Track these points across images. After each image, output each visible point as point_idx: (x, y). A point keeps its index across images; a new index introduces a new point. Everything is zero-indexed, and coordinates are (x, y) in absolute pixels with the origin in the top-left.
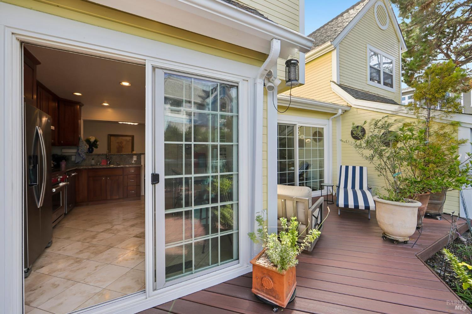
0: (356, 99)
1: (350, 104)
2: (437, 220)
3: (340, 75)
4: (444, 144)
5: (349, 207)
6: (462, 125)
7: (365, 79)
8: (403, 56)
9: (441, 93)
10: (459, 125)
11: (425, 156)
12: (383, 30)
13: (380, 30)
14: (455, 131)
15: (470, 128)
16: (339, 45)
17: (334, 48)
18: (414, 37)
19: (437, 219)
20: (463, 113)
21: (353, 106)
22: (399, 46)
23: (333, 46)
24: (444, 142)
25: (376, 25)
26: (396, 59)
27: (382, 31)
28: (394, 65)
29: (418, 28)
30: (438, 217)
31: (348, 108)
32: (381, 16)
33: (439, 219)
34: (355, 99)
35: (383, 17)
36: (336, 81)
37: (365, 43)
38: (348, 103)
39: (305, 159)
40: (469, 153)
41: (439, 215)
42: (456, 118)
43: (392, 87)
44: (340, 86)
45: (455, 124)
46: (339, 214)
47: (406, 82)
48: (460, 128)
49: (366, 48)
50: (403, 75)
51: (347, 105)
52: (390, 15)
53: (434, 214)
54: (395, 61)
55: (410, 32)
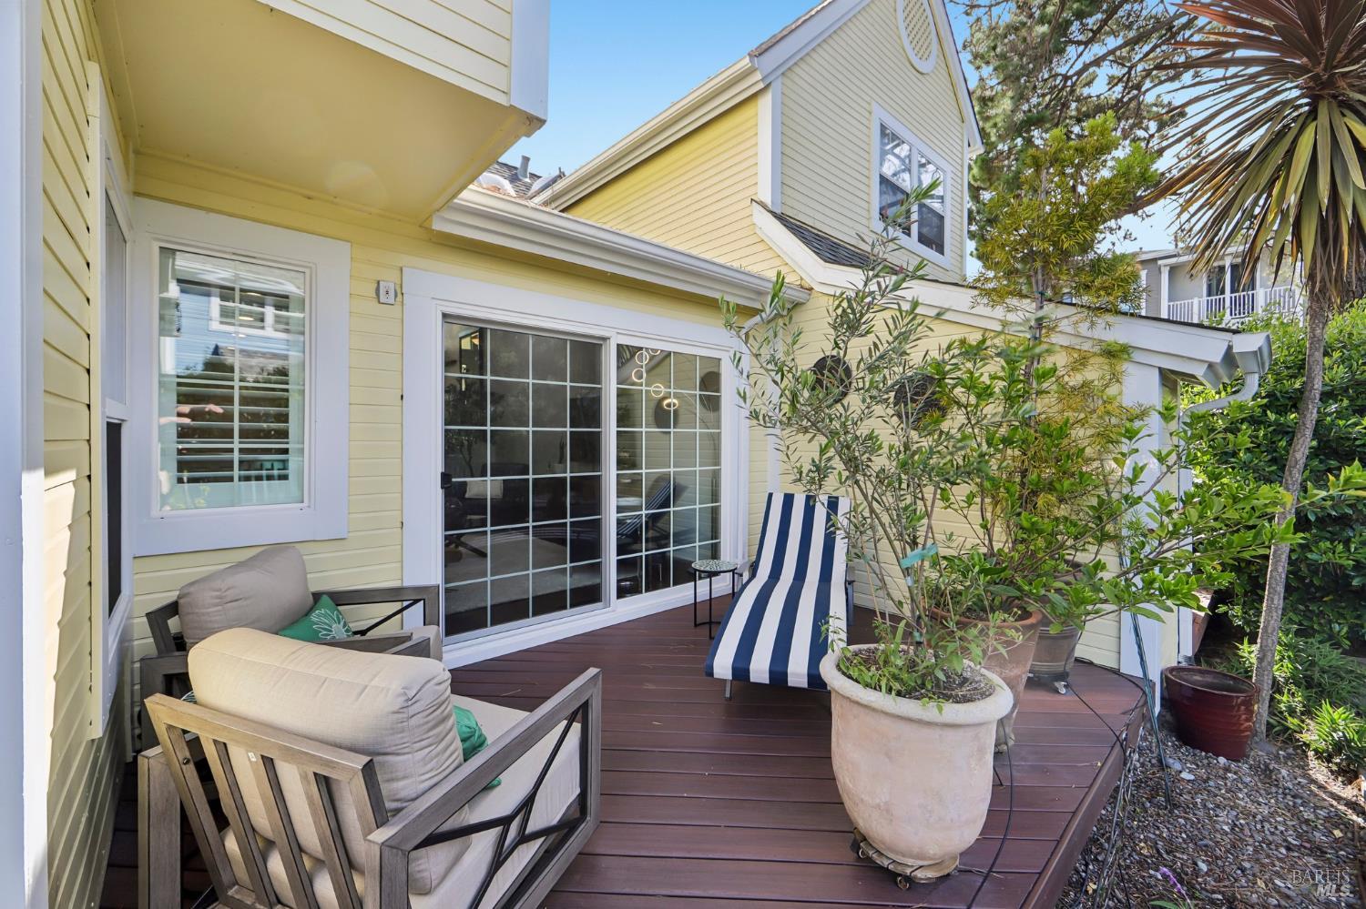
0: (826, 261)
1: (808, 282)
2: (1057, 695)
3: (782, 183)
4: (1082, 423)
5: (752, 680)
6: (1136, 356)
7: (865, 213)
8: (974, 176)
9: (1078, 232)
10: (1126, 356)
11: (1026, 463)
12: (922, 74)
13: (915, 72)
14: (1116, 378)
15: (1160, 368)
16: (780, 80)
17: (761, 85)
18: (998, 120)
19: (1056, 691)
20: (1143, 313)
21: (817, 288)
22: (962, 135)
23: (758, 76)
24: (1082, 416)
25: (901, 51)
26: (953, 169)
27: (918, 75)
28: (949, 188)
29: (1010, 94)
30: (1060, 685)
31: (801, 295)
32: (916, 29)
33: (1063, 691)
34: (822, 262)
35: (920, 33)
36: (768, 201)
37: (868, 99)
38: (802, 279)
39: (672, 470)
40: (1160, 452)
41: (1062, 676)
42: (1119, 331)
43: (942, 253)
44: (781, 218)
45: (1114, 353)
46: (728, 695)
47: (979, 258)
48: (1125, 366)
49: (870, 113)
50: (972, 235)
51: (798, 283)
52: (942, 33)
53: (1046, 673)
54: (952, 175)
55: (990, 104)
